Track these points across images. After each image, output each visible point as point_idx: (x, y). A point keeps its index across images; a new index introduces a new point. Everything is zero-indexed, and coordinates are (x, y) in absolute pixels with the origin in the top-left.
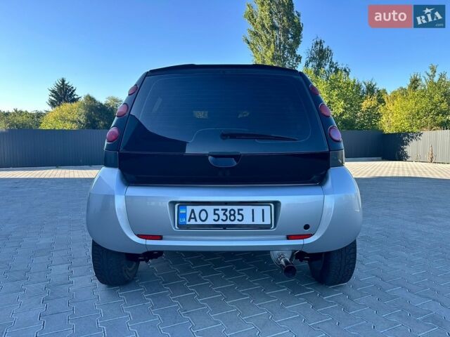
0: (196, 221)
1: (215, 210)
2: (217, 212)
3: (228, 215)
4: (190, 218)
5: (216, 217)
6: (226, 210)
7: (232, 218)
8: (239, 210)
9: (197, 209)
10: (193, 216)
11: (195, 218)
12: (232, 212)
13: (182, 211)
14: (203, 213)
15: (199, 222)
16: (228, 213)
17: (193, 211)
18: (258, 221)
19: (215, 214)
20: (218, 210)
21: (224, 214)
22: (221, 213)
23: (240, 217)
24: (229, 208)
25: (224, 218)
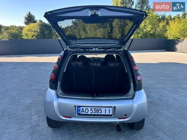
0: (84, 113)
1: (91, 109)
2: (92, 110)
3: (96, 111)
4: (82, 112)
5: (92, 112)
6: (95, 109)
7: (98, 112)
8: (100, 109)
9: (84, 108)
10: (83, 111)
11: (84, 112)
12: (98, 110)
13: (79, 109)
14: (87, 110)
15: (85, 113)
16: (96, 110)
17: (83, 109)
18: (107, 113)
19: (91, 110)
20: (92, 109)
21: (95, 110)
22: (93, 110)
23: (100, 112)
24: (96, 108)
25: (95, 112)
